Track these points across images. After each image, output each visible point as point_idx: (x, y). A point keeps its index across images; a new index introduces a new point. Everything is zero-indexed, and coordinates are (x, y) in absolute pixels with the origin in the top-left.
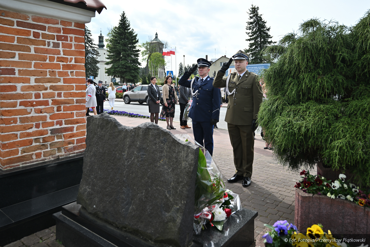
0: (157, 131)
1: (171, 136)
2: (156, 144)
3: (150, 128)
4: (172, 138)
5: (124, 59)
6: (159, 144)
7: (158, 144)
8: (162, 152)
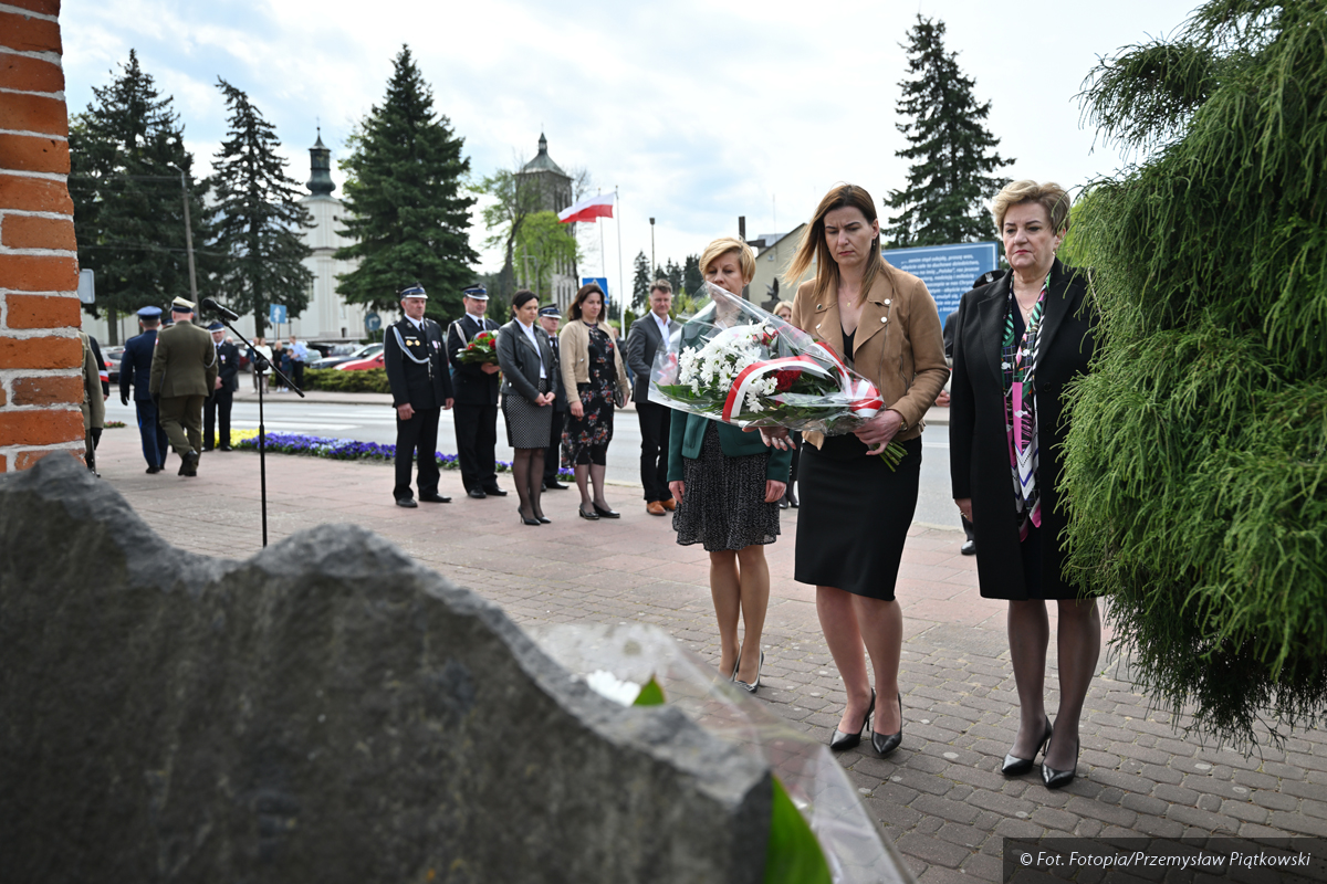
0: (391, 607)
1: (504, 653)
2: (379, 717)
3: (337, 582)
4: (518, 669)
5: (411, 237)
6: (403, 717)
7: (394, 716)
8: (428, 794)
